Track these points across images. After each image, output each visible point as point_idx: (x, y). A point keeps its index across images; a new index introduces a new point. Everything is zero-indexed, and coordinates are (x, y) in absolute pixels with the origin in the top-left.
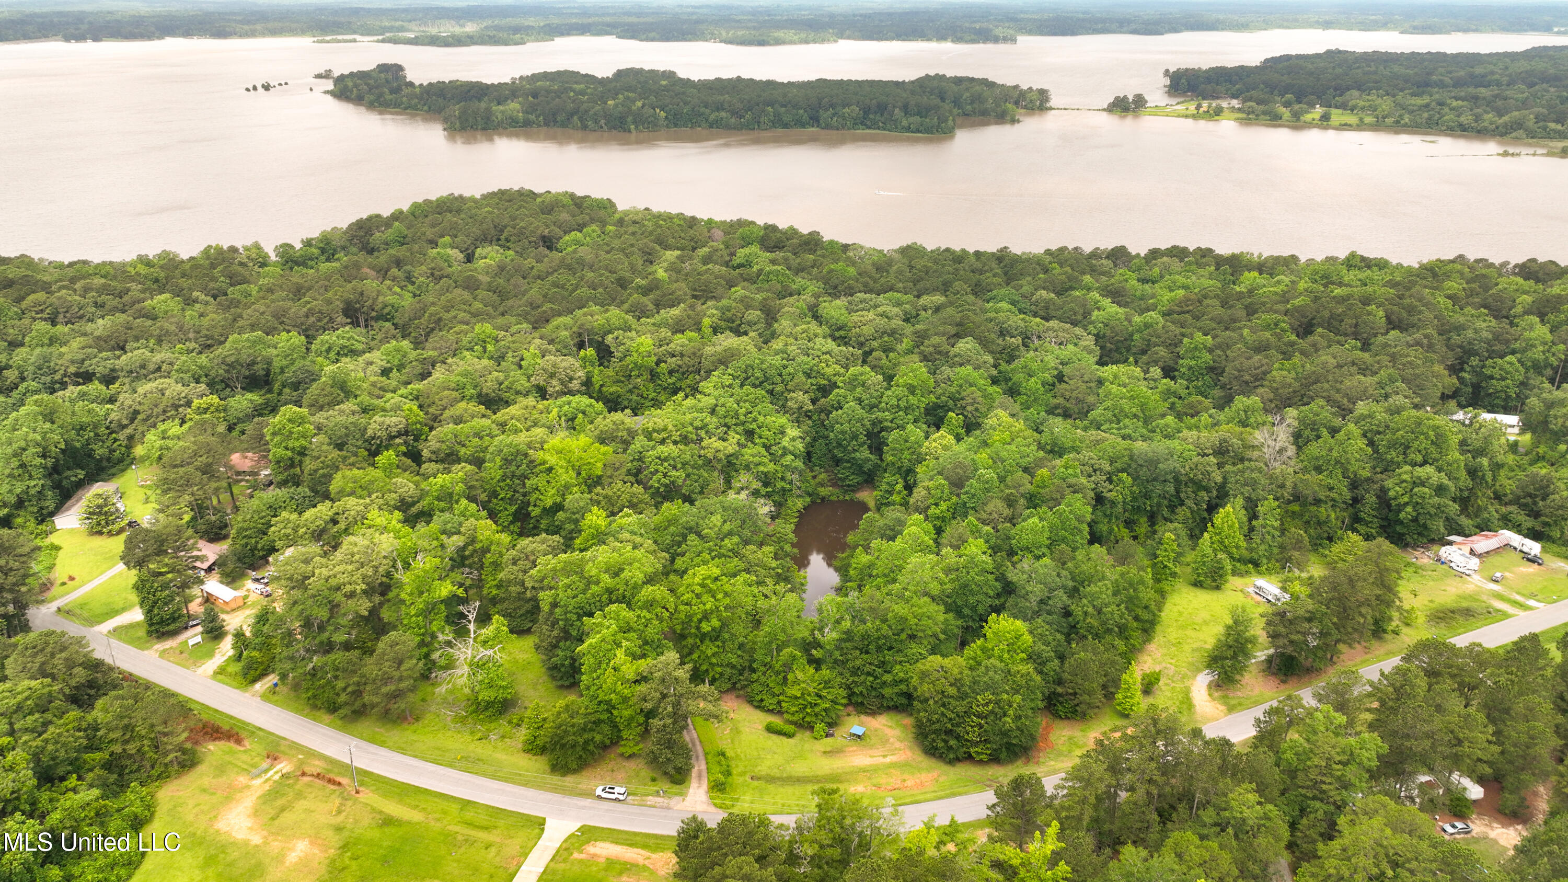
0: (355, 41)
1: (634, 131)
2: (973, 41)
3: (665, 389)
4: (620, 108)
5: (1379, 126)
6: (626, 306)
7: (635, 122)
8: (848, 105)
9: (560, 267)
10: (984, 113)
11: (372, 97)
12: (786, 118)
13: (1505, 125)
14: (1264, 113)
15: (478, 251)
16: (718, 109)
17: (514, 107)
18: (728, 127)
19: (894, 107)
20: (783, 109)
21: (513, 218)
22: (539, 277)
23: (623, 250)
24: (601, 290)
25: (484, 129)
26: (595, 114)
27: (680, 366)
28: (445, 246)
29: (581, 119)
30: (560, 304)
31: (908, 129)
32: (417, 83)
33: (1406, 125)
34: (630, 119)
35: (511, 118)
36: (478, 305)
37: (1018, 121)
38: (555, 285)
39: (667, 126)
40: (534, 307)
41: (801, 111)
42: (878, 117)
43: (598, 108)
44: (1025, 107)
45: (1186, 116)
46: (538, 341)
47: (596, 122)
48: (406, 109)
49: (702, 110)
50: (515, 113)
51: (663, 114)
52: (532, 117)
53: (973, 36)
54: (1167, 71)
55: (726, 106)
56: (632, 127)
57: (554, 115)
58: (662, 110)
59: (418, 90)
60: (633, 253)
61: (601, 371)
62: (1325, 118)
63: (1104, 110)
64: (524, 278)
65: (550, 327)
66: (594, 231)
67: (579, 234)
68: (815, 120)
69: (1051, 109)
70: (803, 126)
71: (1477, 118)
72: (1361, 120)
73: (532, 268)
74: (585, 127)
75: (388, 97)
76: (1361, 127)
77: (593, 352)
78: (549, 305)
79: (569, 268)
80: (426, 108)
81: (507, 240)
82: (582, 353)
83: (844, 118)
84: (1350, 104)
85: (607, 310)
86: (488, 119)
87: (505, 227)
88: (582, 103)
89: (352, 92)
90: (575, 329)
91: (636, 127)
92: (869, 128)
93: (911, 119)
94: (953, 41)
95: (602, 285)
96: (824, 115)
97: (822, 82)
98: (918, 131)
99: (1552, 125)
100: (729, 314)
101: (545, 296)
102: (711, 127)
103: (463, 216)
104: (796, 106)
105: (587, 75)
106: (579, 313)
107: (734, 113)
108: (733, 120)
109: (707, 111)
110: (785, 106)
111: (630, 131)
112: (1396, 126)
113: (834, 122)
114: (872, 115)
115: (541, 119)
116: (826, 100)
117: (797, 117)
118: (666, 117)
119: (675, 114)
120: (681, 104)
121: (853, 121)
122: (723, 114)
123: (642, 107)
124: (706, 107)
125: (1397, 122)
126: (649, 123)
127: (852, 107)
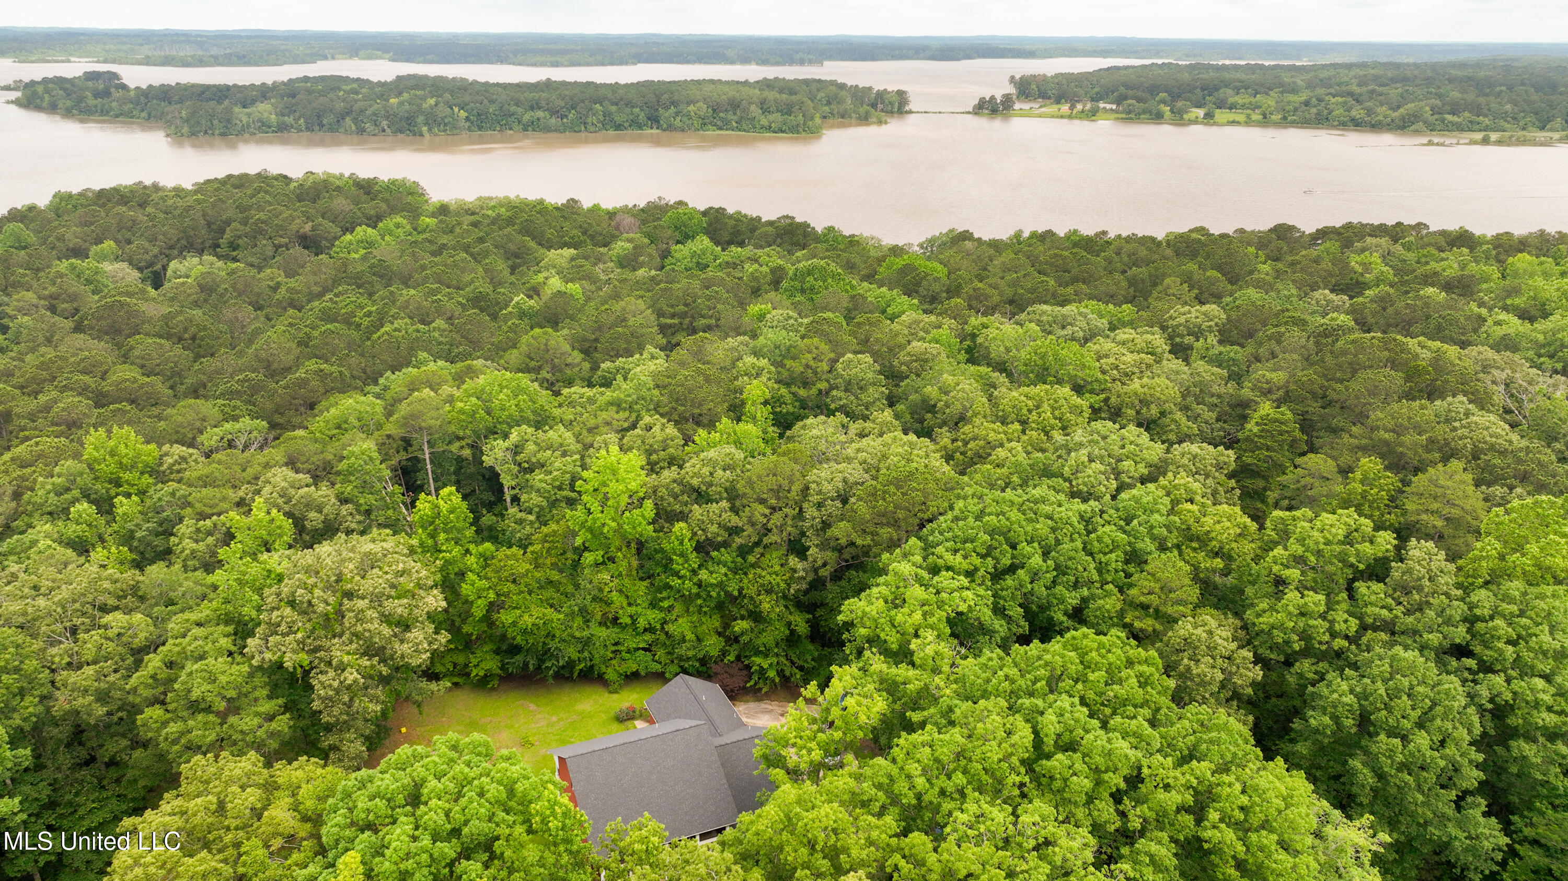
1: (427, 135)
3: (687, 600)
4: (407, 107)
5: (1265, 122)
6: (513, 356)
7: (427, 123)
8: (694, 103)
9: (336, 282)
11: (69, 103)
12: (619, 119)
13: (1403, 119)
14: (1145, 112)
15: (174, 265)
16: (532, 108)
17: (264, 109)
18: (547, 129)
19: (748, 104)
20: (614, 108)
21: (242, 208)
22: (292, 304)
23: (466, 248)
24: (440, 323)
25: (223, 135)
26: (375, 114)
27: (735, 531)
28: (102, 258)
29: (355, 121)
30: (341, 362)
31: (769, 129)
32: (132, 86)
33: (1294, 122)
34: (421, 119)
35: (260, 121)
36: (125, 373)
37: (886, 123)
38: (328, 316)
39: (469, 129)
40: (274, 372)
41: (637, 110)
42: (730, 116)
43: (376, 106)
44: (882, 109)
45: (1062, 117)
46: (281, 476)
47: (376, 124)
48: (117, 116)
49: (513, 108)
50: (266, 115)
51: (463, 114)
52: (289, 120)
54: (1013, 77)
55: (543, 103)
56: (425, 129)
57: (319, 117)
58: (462, 109)
59: (132, 93)
60: (486, 254)
61: (486, 559)
62: (1209, 116)
63: (969, 113)
64: (258, 308)
65: (320, 422)
66: (398, 226)
67: (370, 230)
68: (654, 120)
69: (911, 112)
70: (640, 127)
71: (1369, 112)
72: (1248, 117)
73: (275, 288)
74: (361, 131)
75: (91, 102)
76: (1249, 123)
77: (457, 499)
78: (312, 365)
79: (358, 282)
80: (144, 114)
81: (233, 246)
82: (424, 504)
83: (689, 117)
84: (1229, 103)
85: (471, 372)
86: (229, 121)
87: (228, 222)
88: (356, 101)
89: (42, 99)
90: (391, 428)
91: (430, 130)
92: (720, 129)
93: (772, 117)
94: (757, 64)
95: (440, 312)
96: (665, 114)
98: (783, 132)
99: (1449, 117)
100: (796, 367)
101: (303, 343)
102: (525, 129)
103: (149, 209)
104: (630, 104)
106: (395, 380)
107: (554, 112)
108: (553, 121)
109: (520, 110)
110: (616, 104)
111: (421, 135)
112: (1285, 123)
113: (677, 122)
114: (722, 115)
115: (302, 120)
116: (666, 96)
117: (631, 117)
118: (467, 119)
119: (479, 115)
120: (486, 101)
121: (700, 121)
122: (540, 114)
123: (436, 105)
124: (517, 105)
125: (1285, 118)
126: (445, 125)
127: (698, 105)
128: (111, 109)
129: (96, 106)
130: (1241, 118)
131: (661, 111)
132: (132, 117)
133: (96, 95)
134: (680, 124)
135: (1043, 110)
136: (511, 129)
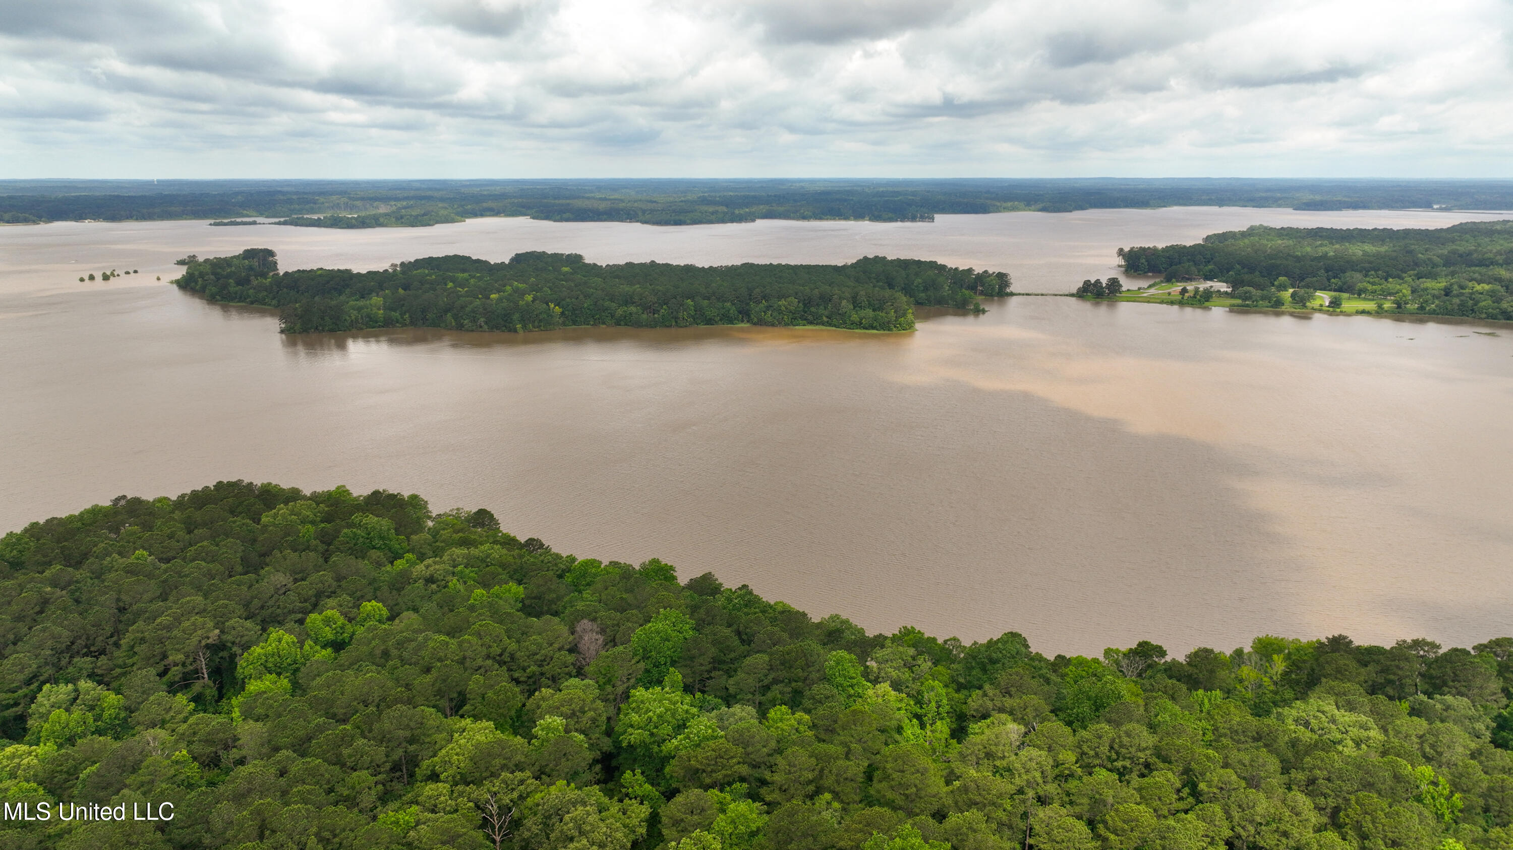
0: (254, 223)
1: (521, 332)
2: (890, 220)
4: (505, 304)
5: (1399, 313)
7: (522, 320)
8: (785, 297)
10: (940, 301)
12: (710, 313)
14: (1263, 298)
16: (626, 303)
17: (376, 302)
18: (638, 325)
19: (841, 298)
20: (706, 302)
25: (331, 331)
26: (473, 311)
29: (456, 317)
31: (860, 325)
32: (283, 271)
33: (1433, 312)
34: (516, 316)
35: (369, 315)
37: (984, 311)
39: (564, 324)
41: (728, 305)
42: (821, 310)
43: (478, 302)
44: (982, 293)
45: (1172, 303)
47: (474, 320)
48: (252, 303)
49: (607, 303)
50: (375, 310)
51: (558, 310)
52: (396, 315)
53: (890, 215)
54: (1121, 250)
55: (636, 298)
56: (519, 326)
57: (424, 312)
58: (558, 305)
59: (278, 278)
62: (1335, 303)
63: (1072, 295)
68: (745, 315)
69: (1012, 294)
70: (731, 321)
72: (1380, 306)
74: (460, 327)
75: (233, 288)
76: (1380, 313)
80: (274, 302)
83: (780, 312)
84: (1357, 288)
86: (338, 318)
88: (461, 296)
89: (196, 282)
91: (524, 327)
92: (811, 323)
93: (862, 313)
96: (756, 308)
97: (749, 269)
98: (873, 328)
102: (618, 324)
104: (722, 298)
105: (478, 261)
107: (646, 308)
108: (645, 316)
109: (613, 305)
110: (709, 299)
111: (515, 331)
112: (1422, 315)
113: (768, 317)
114: (813, 309)
115: (407, 316)
116: (758, 290)
117: (722, 311)
118: (562, 313)
119: (574, 310)
120: (581, 297)
121: (791, 316)
122: (633, 309)
123: (533, 301)
124: (612, 300)
125: (1422, 308)
126: (540, 321)
127: (789, 299)
128: (249, 296)
129: (236, 293)
130: (1371, 306)
131: (752, 305)
132: (265, 304)
133: (239, 283)
134: (770, 319)
135: (1152, 291)
136: (604, 323)
